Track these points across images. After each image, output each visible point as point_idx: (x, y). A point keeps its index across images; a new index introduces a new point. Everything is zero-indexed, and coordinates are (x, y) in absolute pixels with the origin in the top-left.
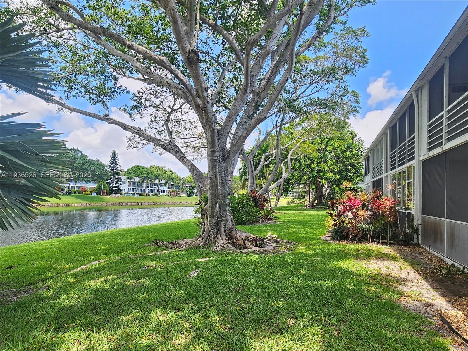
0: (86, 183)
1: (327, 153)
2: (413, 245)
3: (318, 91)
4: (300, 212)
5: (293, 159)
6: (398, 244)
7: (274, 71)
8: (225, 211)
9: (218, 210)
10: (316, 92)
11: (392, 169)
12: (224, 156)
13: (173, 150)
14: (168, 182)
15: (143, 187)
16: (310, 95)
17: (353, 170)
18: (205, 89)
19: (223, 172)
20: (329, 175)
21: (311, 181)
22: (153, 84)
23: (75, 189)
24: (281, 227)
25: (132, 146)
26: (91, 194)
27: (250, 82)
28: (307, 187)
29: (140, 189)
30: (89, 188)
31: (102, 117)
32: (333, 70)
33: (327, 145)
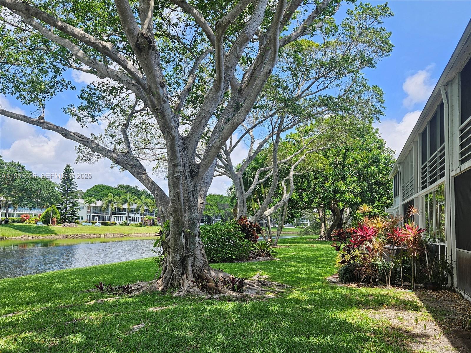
0: (30, 209)
1: (346, 168)
2: (446, 289)
3: (327, 87)
4: (310, 245)
5: (299, 175)
6: (426, 288)
7: (259, 62)
8: (193, 243)
9: (183, 242)
10: (323, 89)
11: (423, 188)
12: (191, 171)
13: (127, 163)
14: (141, 207)
15: (107, 214)
16: (316, 92)
17: (381, 191)
18: (161, 85)
19: (190, 192)
20: (349, 196)
21: (325, 205)
22: (106, 78)
23: (14, 217)
24: (278, 265)
25: (84, 159)
26: (36, 224)
27: (223, 75)
28: (321, 212)
29: (103, 216)
30: (33, 215)
31: (35, 120)
32: (345, 60)
33: (345, 157)
